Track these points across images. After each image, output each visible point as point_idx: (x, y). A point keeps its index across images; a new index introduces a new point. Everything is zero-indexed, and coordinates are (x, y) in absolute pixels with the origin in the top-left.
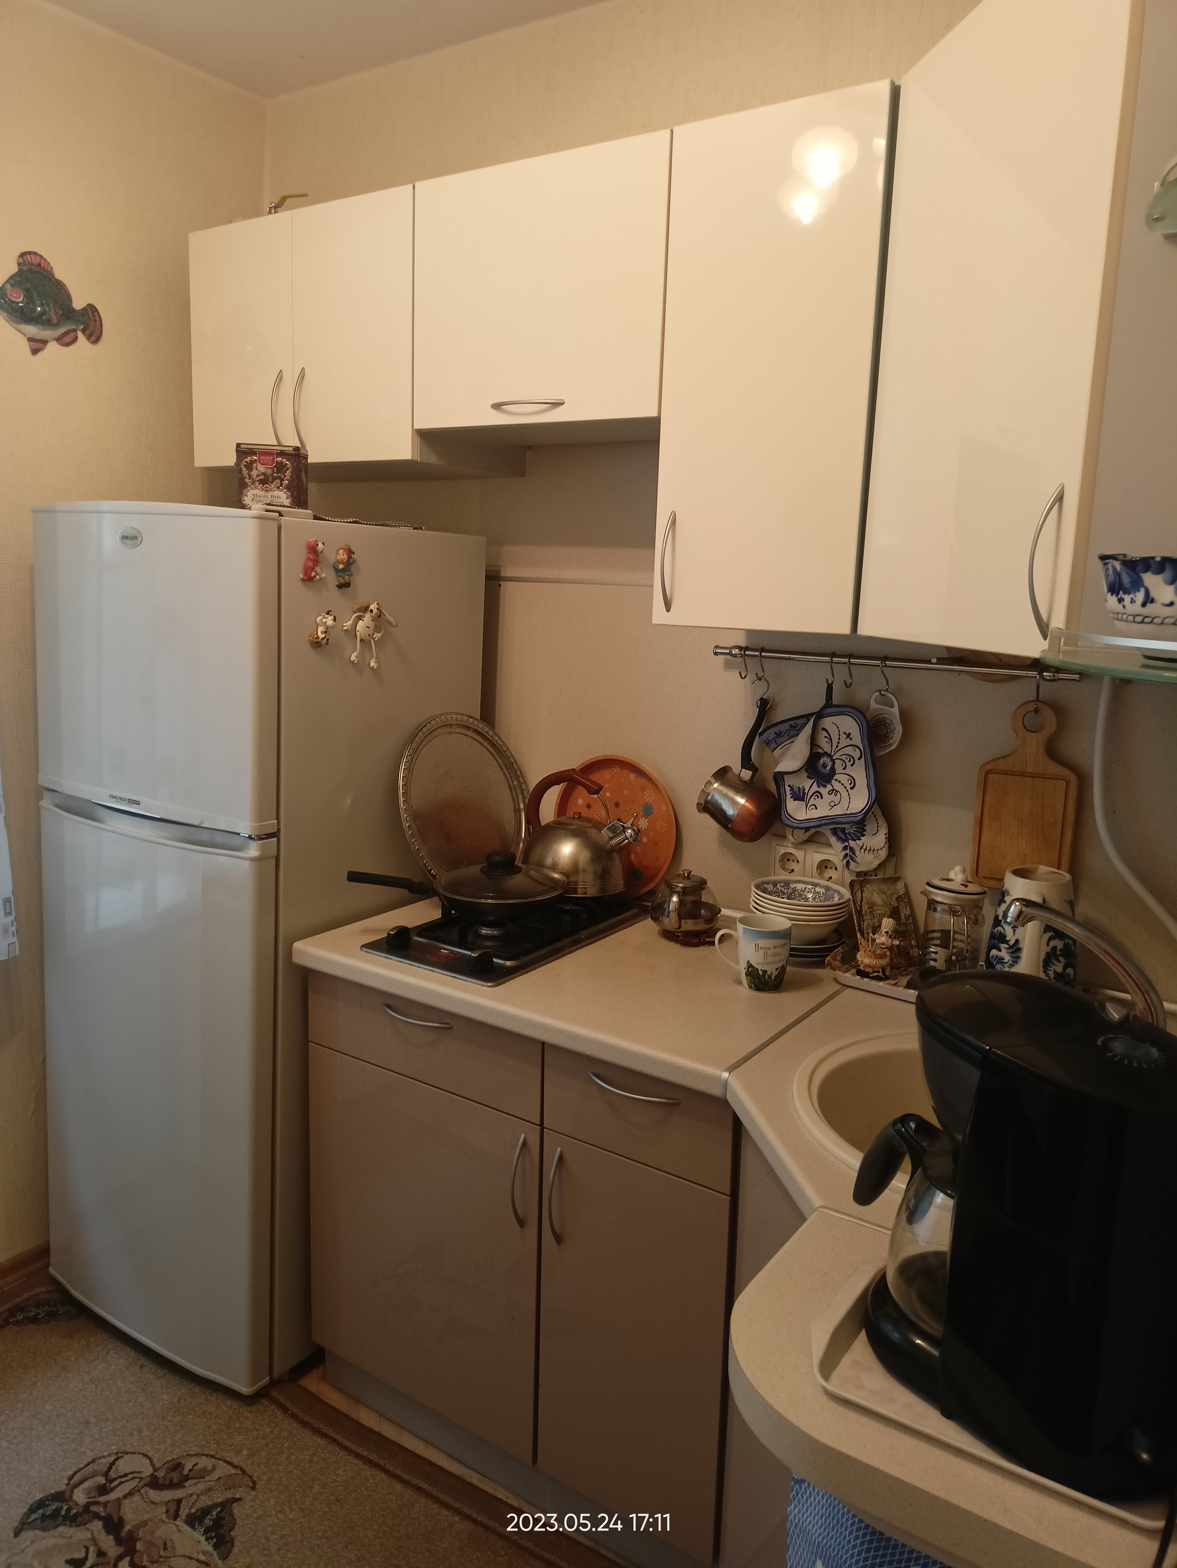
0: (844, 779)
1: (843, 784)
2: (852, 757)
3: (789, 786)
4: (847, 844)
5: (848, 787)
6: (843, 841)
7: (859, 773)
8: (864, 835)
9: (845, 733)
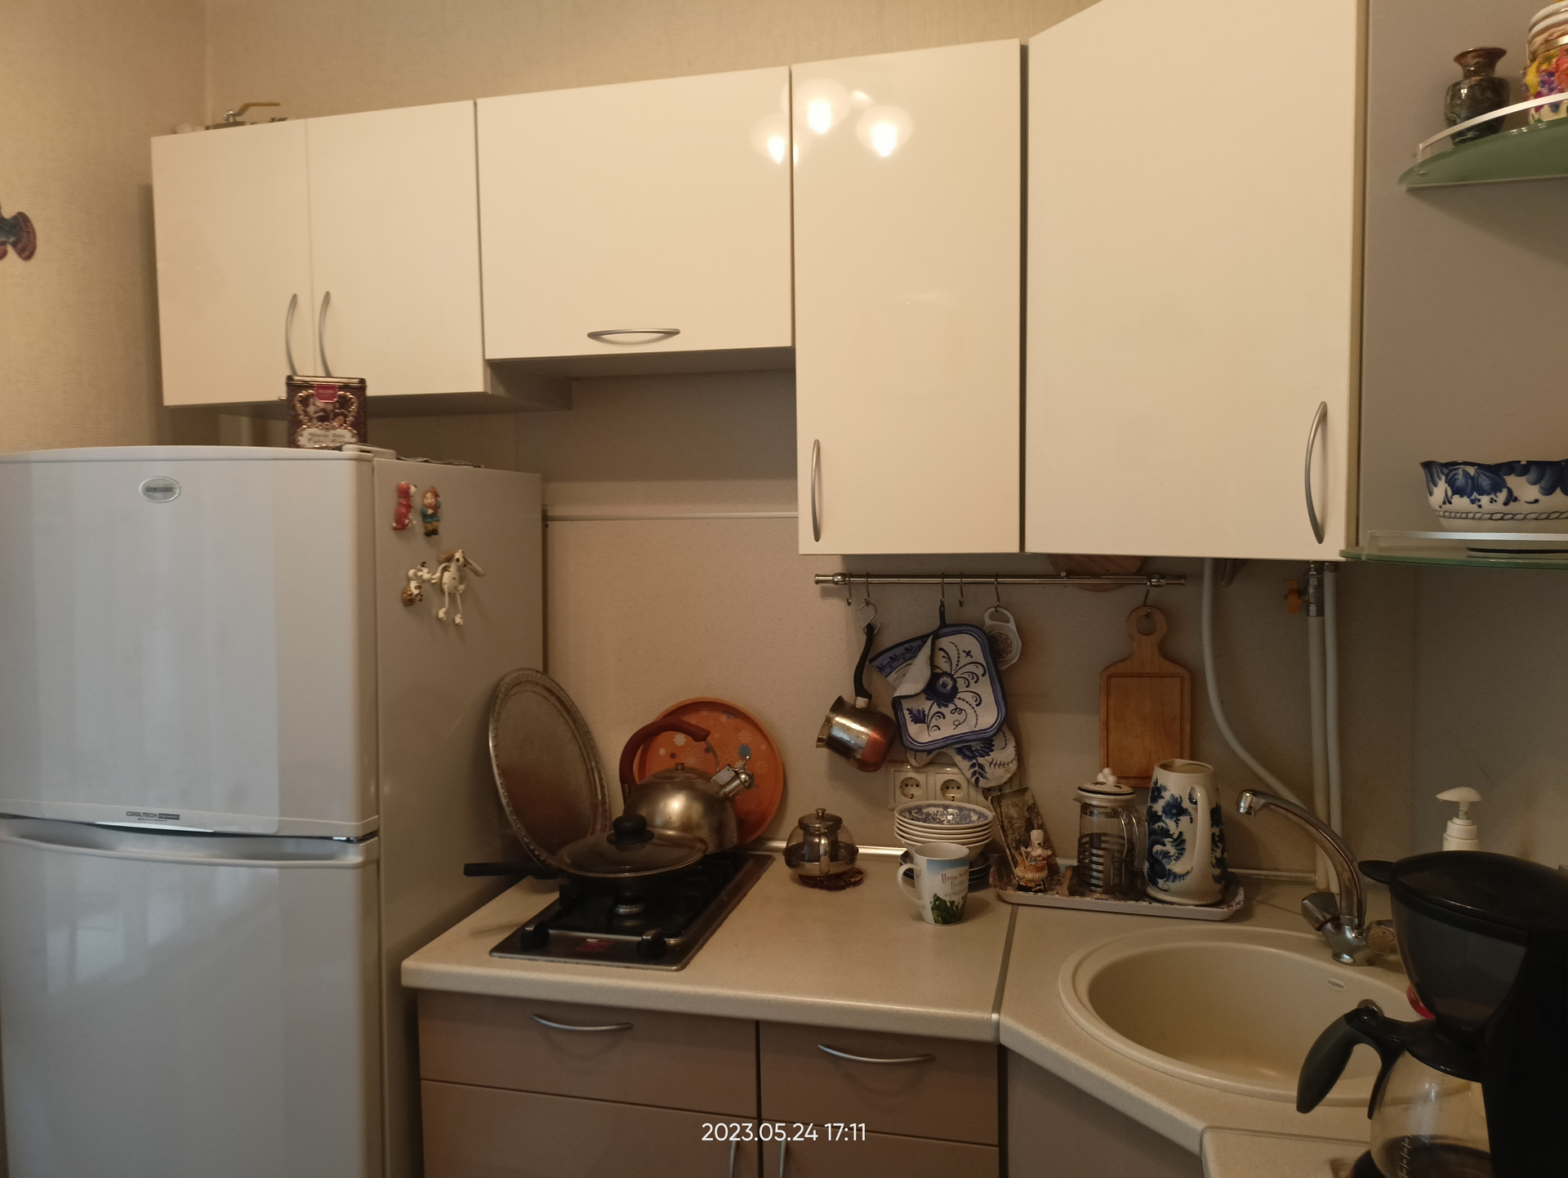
0: (969, 697)
1: (967, 702)
2: (977, 675)
3: (908, 709)
4: (975, 761)
5: (974, 704)
6: (970, 759)
7: (985, 689)
8: (993, 751)
9: (964, 651)
